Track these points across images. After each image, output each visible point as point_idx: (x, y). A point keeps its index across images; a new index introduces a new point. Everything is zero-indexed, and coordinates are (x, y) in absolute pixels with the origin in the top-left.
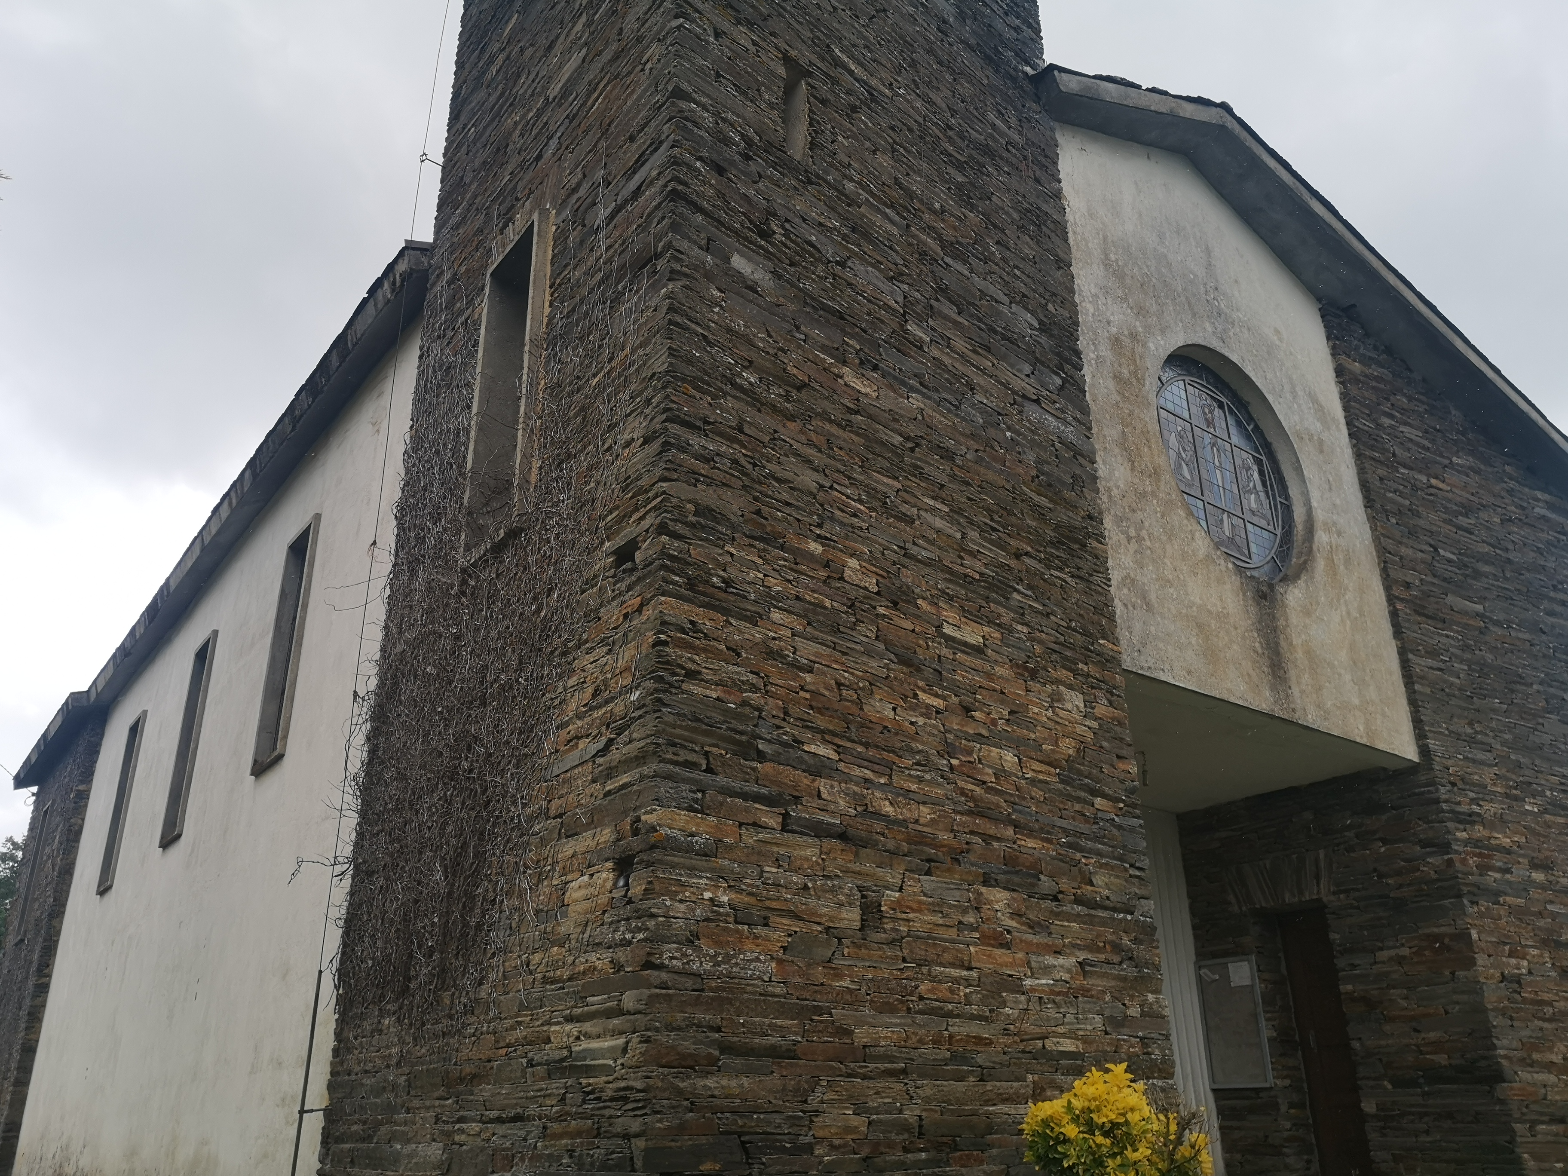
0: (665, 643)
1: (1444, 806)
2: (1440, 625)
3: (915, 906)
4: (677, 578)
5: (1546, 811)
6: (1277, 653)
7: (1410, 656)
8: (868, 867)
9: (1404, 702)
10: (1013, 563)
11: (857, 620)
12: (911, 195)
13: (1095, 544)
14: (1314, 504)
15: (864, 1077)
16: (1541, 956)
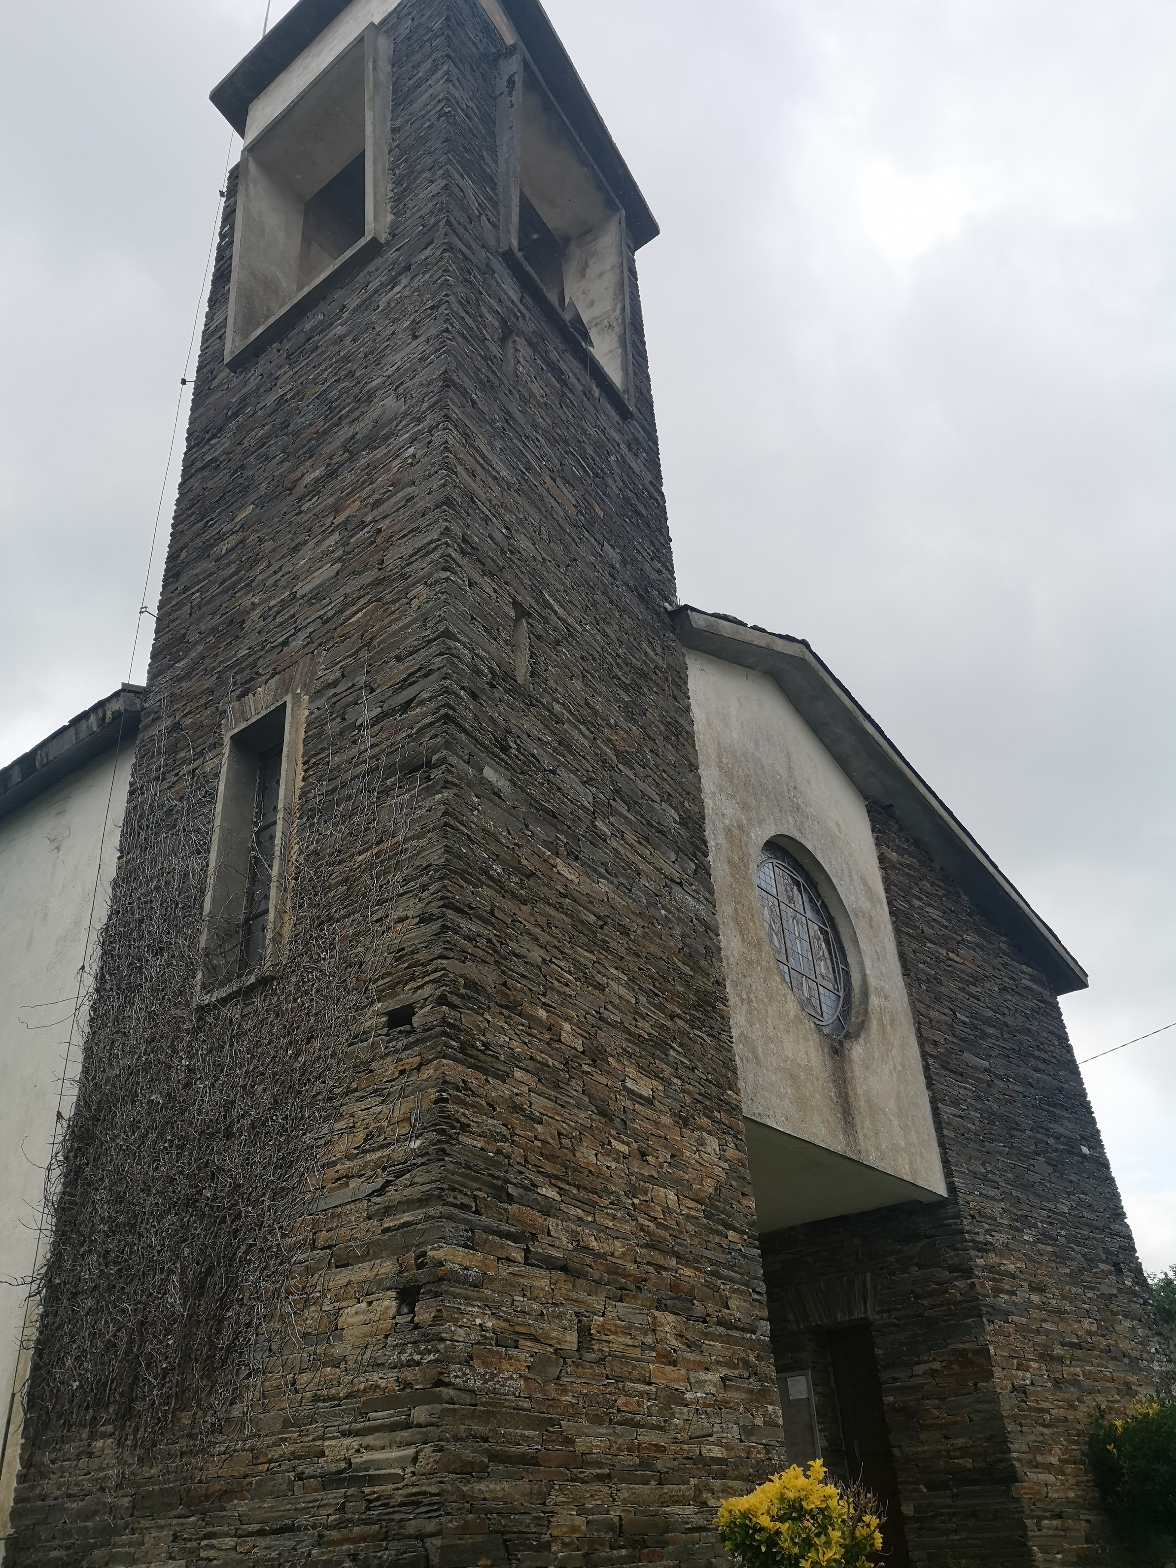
0: (446, 1100)
1: (967, 1236)
2: (959, 1078)
3: (613, 1329)
4: (454, 1043)
5: (1039, 1241)
6: (847, 1102)
7: (940, 1105)
8: (582, 1295)
9: (935, 1144)
10: (669, 1024)
11: (571, 1077)
12: (595, 712)
13: (722, 1007)
14: (868, 972)
15: (583, 1482)
16: (1040, 1369)
